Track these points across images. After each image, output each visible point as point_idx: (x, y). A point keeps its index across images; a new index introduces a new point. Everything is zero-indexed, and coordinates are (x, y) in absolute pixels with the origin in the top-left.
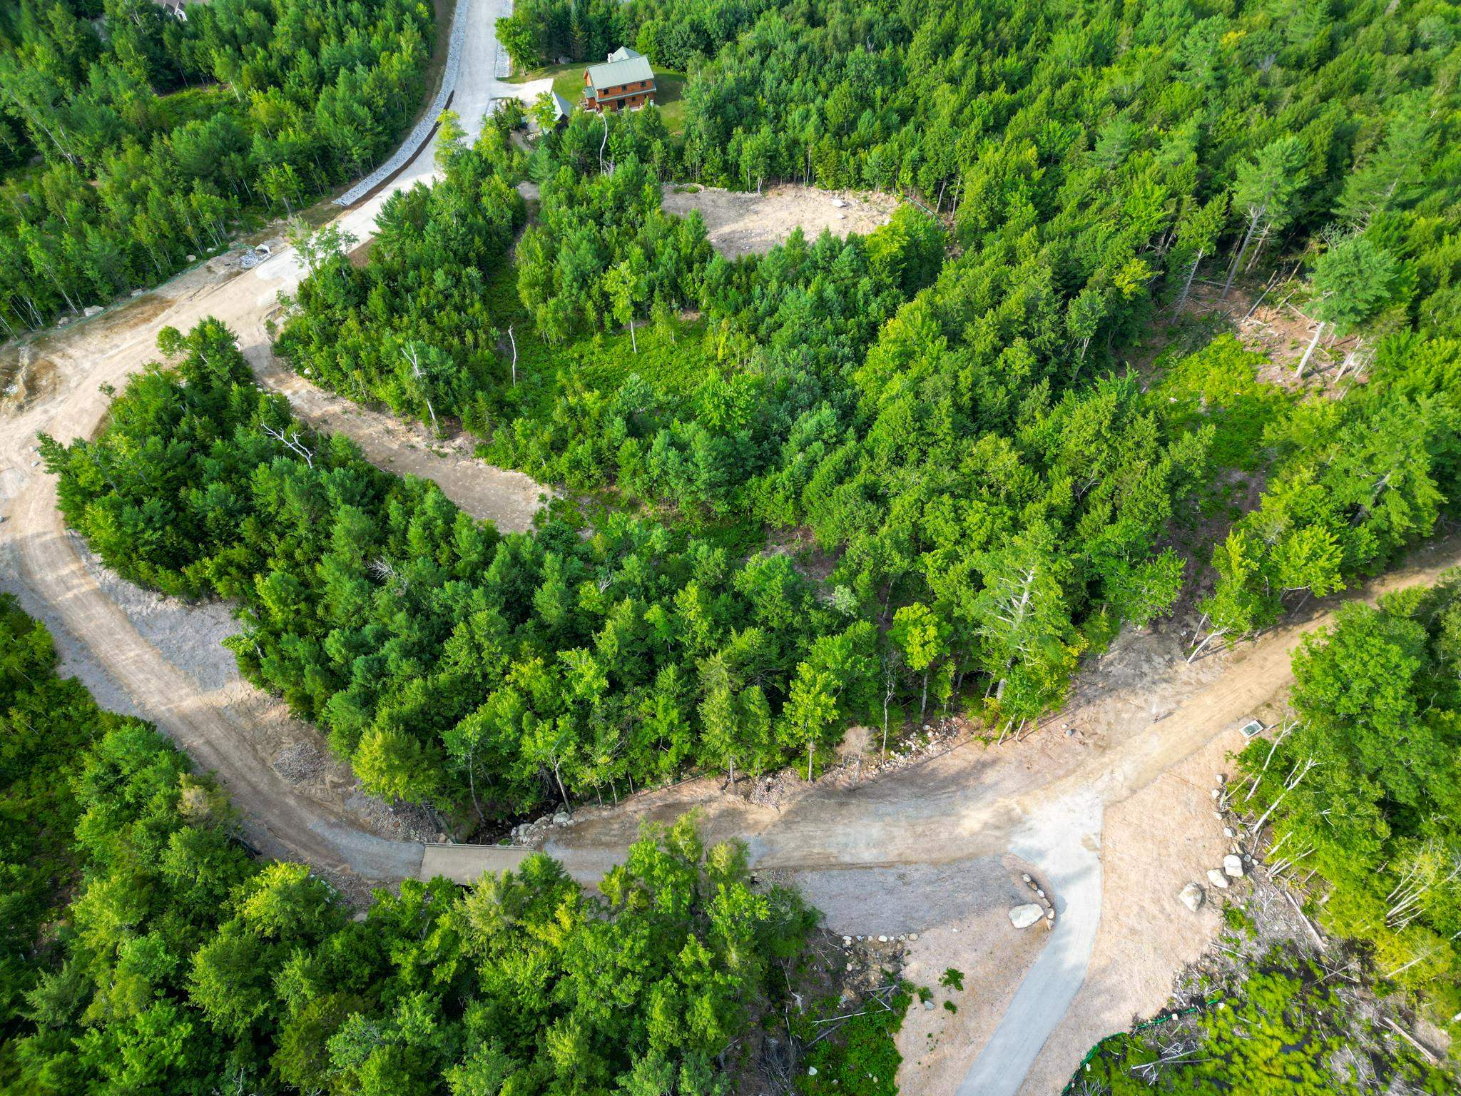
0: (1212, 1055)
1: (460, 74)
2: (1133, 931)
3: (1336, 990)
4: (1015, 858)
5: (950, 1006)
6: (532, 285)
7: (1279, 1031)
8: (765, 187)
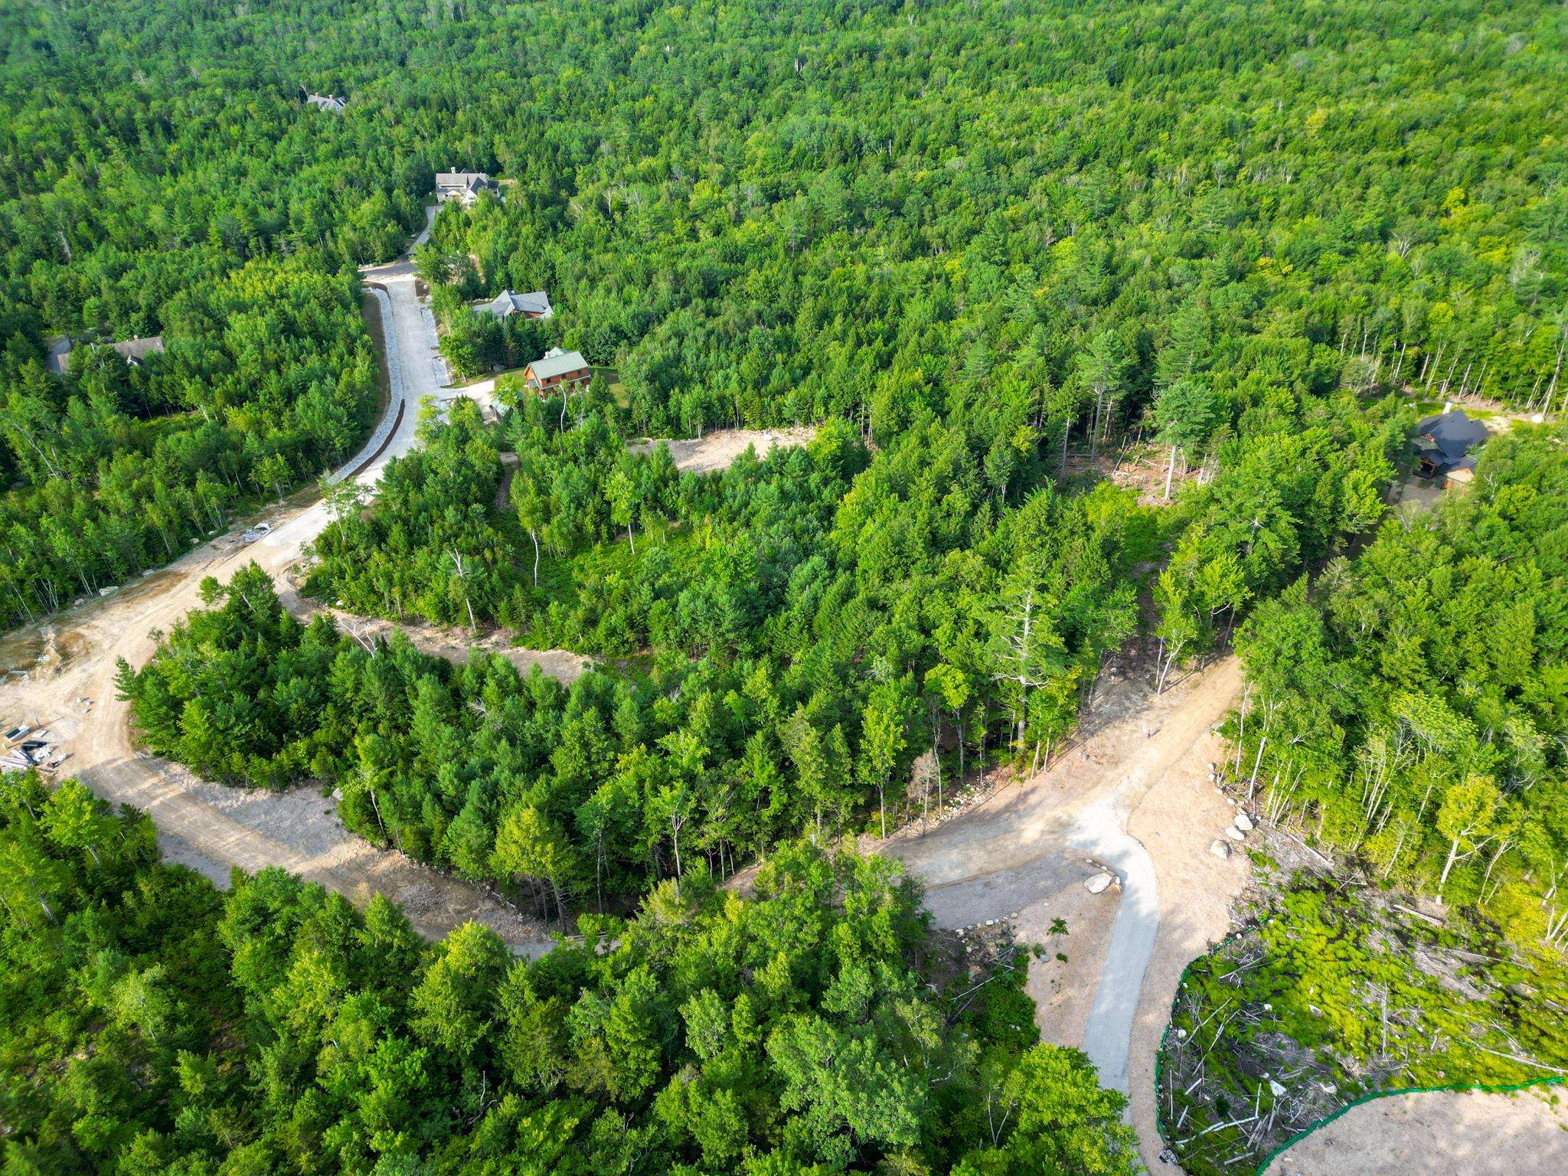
0: (1277, 956)
1: (405, 388)
2: (1185, 882)
3: (1352, 895)
4: (1075, 851)
5: (1061, 957)
6: (532, 512)
7: (1320, 928)
8: (704, 435)
